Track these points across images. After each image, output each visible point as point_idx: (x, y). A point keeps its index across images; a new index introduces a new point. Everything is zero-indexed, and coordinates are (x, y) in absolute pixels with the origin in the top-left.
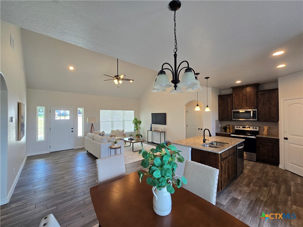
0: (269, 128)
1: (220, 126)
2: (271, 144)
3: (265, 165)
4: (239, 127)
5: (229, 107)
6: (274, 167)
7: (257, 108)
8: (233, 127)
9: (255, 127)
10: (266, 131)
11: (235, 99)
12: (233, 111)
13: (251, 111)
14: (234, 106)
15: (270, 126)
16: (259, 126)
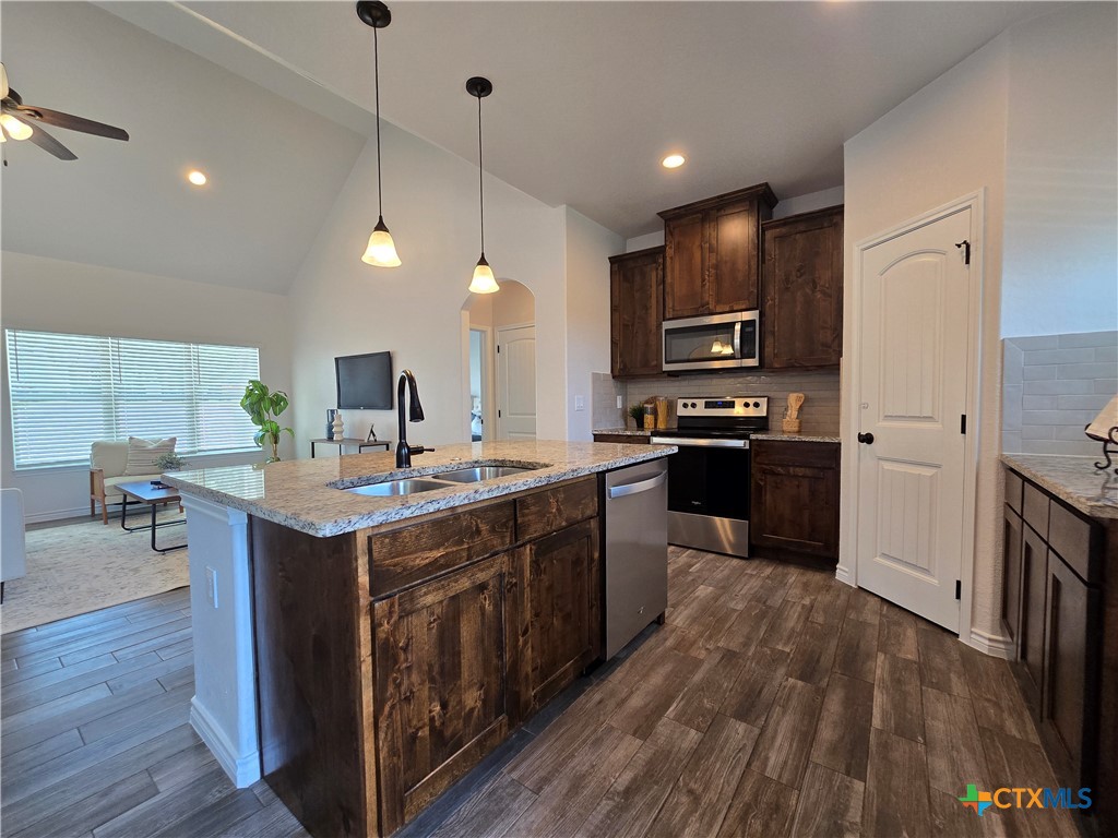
0: (807, 400)
1: (619, 405)
2: (808, 472)
3: (780, 569)
4: (694, 405)
5: (653, 311)
6: (817, 578)
7: (758, 304)
8: (671, 406)
9: (751, 401)
10: (793, 413)
11: (673, 270)
12: (667, 325)
13: (734, 324)
14: (669, 303)
15: (810, 394)
16: (771, 394)
